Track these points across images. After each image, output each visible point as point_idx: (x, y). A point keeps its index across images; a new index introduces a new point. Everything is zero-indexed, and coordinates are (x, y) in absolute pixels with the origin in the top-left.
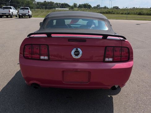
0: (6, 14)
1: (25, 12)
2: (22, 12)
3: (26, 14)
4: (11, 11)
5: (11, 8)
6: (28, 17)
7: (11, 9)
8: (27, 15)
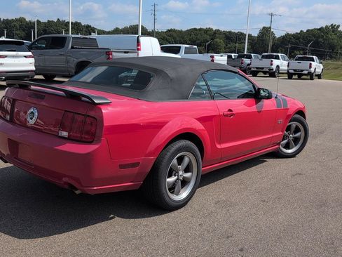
0: (263, 68)
1: (303, 65)
2: (296, 65)
3: (302, 71)
4: (276, 62)
5: (277, 58)
6: (309, 77)
7: (279, 59)
8: (306, 72)
